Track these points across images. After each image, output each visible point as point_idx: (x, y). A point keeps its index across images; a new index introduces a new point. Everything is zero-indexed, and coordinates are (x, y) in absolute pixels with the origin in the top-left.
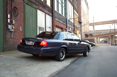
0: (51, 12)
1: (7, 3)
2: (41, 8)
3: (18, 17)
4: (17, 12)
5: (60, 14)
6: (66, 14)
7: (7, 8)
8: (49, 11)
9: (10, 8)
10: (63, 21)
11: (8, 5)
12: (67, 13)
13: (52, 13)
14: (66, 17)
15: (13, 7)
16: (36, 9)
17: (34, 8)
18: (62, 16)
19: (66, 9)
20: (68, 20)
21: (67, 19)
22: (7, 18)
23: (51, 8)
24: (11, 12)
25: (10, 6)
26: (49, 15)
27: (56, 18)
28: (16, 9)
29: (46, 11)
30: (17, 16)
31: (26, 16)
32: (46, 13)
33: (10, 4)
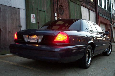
0: (94, 7)
1: (54, 2)
2: (84, 4)
3: (64, 15)
4: (62, 10)
5: (103, 9)
6: (109, 8)
7: (54, 6)
8: (92, 7)
9: (56, 7)
10: (107, 16)
11: (55, 4)
12: (111, 8)
13: (96, 9)
14: (110, 12)
15: (59, 5)
16: (80, 6)
17: (78, 5)
18: (106, 11)
19: (109, 3)
20: (112, 15)
21: (111, 13)
22: (55, 17)
23: (94, 3)
24: (58, 10)
25: (56, 5)
26: (92, 10)
27: (99, 14)
28: (61, 7)
29: (89, 7)
30: (63, 13)
31: (71, 13)
32: (89, 9)
33: (56, 3)
